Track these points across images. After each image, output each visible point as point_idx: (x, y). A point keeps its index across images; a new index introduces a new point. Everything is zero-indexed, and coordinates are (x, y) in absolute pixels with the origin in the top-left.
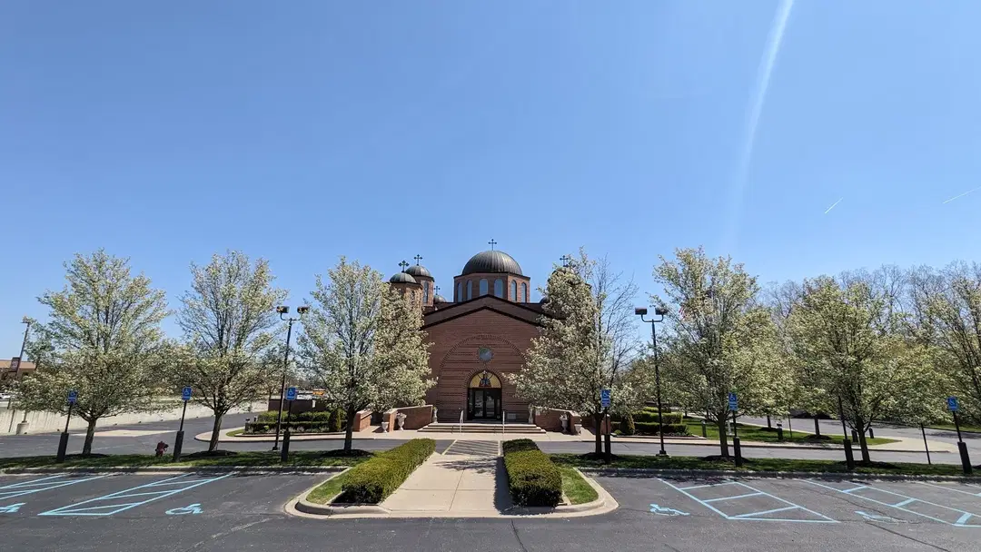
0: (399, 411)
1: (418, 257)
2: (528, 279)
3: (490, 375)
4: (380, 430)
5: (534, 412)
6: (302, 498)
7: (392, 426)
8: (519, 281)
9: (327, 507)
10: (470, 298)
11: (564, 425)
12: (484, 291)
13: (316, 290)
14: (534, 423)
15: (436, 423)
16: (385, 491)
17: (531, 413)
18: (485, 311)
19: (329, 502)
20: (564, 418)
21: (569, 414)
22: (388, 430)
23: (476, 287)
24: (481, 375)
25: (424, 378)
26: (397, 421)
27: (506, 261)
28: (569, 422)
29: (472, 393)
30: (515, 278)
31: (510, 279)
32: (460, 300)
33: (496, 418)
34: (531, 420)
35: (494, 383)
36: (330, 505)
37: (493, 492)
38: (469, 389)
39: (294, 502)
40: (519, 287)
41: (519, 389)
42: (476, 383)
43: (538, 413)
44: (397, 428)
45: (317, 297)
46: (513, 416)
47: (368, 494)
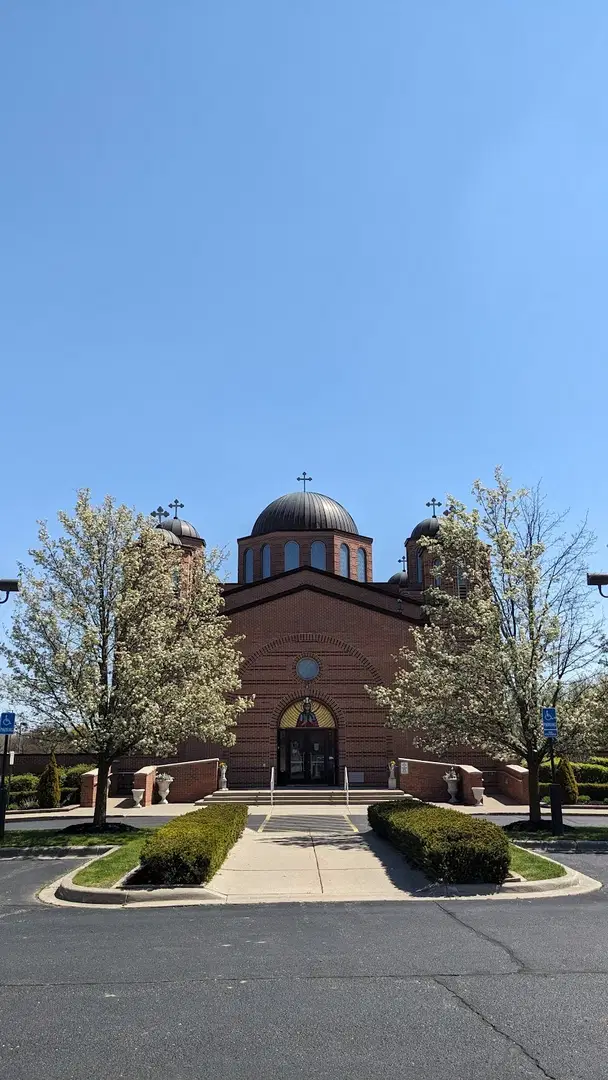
0: (160, 771)
1: (177, 505)
2: (369, 541)
3: (315, 707)
4: (130, 804)
5: (397, 770)
6: (67, 881)
7: (149, 797)
8: (354, 546)
9: (119, 891)
10: (267, 574)
11: (451, 789)
12: (291, 562)
13: (39, 547)
14: (398, 788)
15: (225, 790)
16: (212, 863)
17: (392, 769)
18: (306, 593)
19: (119, 884)
20: (450, 778)
21: (459, 771)
22: (143, 803)
23: (278, 556)
24: (299, 706)
25: (230, 697)
26: (156, 788)
27: (329, 509)
28: (460, 784)
29: (285, 737)
30: (346, 540)
31: (338, 541)
32: (250, 580)
33: (332, 779)
34: (392, 782)
35: (324, 719)
36: (122, 889)
37: (383, 871)
38: (280, 730)
39: (55, 886)
40: (353, 554)
41: (394, 713)
42: (290, 720)
43: (404, 769)
44: (157, 800)
45: (40, 559)
46: (360, 777)
47: (185, 868)
